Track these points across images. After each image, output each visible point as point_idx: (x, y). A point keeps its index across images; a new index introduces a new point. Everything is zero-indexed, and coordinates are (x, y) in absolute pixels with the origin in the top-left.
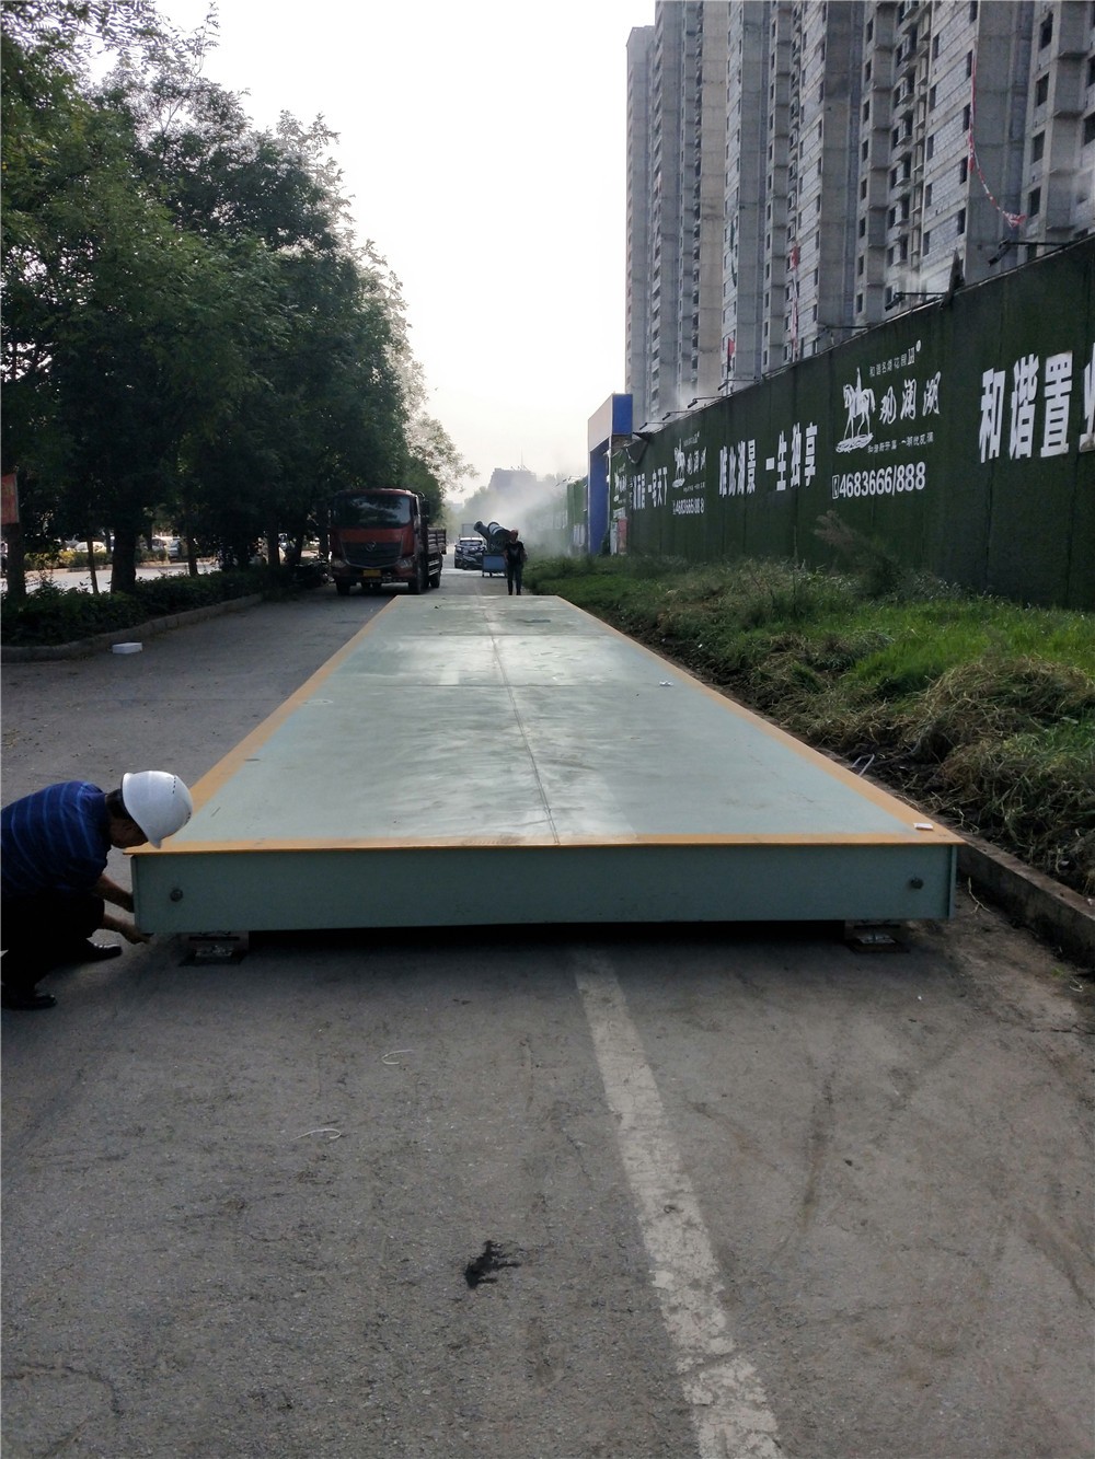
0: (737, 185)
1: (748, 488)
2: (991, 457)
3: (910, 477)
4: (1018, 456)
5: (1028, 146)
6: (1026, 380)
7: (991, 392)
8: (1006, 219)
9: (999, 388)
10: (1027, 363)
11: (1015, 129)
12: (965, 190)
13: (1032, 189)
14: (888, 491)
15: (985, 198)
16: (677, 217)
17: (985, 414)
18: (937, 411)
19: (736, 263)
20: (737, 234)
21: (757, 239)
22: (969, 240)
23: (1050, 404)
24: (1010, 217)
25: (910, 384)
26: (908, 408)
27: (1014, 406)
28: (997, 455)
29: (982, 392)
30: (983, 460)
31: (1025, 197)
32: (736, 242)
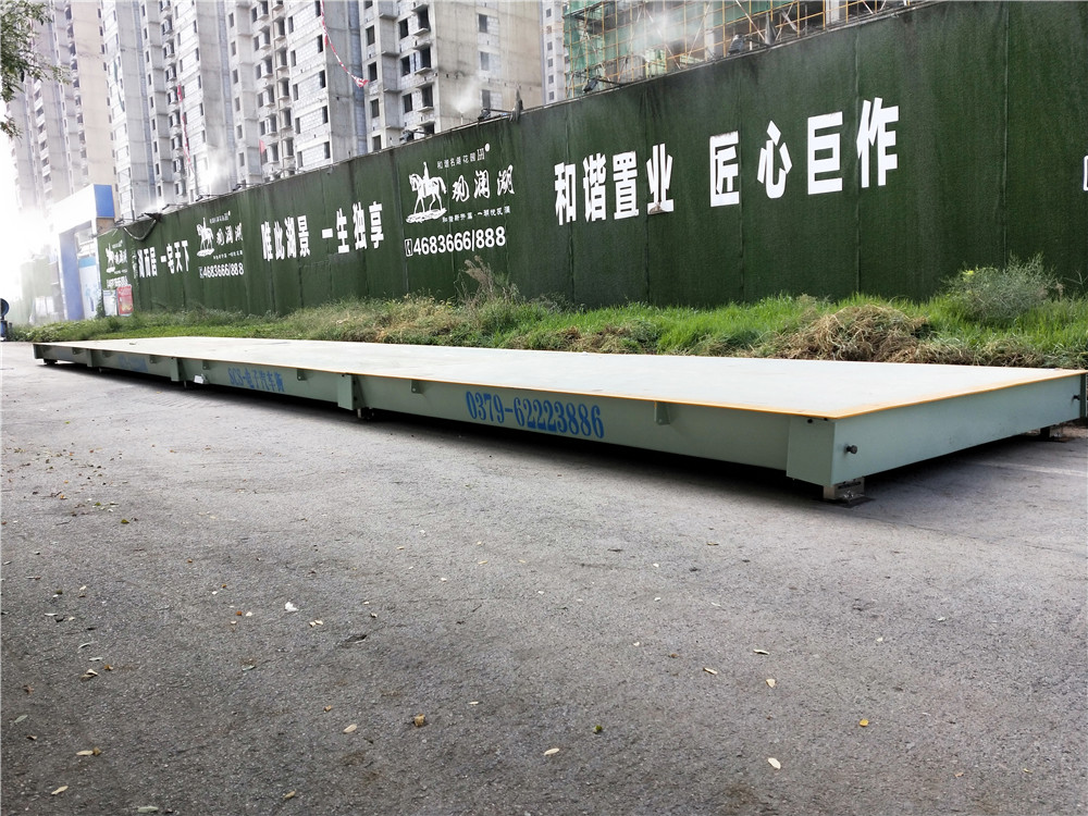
0: (116, 32)
1: (301, 253)
2: (568, 220)
3: (490, 237)
4: (593, 220)
5: (363, 33)
6: (595, 170)
7: (563, 177)
8: (354, 81)
9: (570, 176)
10: (595, 159)
11: (352, 21)
12: (323, 57)
13: (370, 62)
14: (467, 248)
15: (337, 65)
16: (53, 50)
17: (560, 195)
18: (512, 192)
19: (122, 93)
20: (120, 71)
21: (139, 77)
22: (330, 92)
23: (618, 186)
24: (358, 80)
25: (482, 174)
26: (482, 189)
27: (586, 186)
28: (574, 219)
29: (556, 178)
30: (561, 223)
31: (365, 68)
32: (120, 76)
